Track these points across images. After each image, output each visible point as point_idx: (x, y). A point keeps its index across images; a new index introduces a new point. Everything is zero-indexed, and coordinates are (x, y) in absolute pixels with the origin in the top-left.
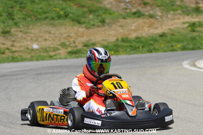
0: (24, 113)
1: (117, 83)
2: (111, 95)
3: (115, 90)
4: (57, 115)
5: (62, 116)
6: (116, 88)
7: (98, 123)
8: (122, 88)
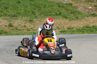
0: (16, 50)
1: (50, 40)
2: (46, 44)
3: (48, 43)
4: (26, 52)
5: (27, 52)
6: (49, 42)
7: (38, 56)
8: (52, 42)
